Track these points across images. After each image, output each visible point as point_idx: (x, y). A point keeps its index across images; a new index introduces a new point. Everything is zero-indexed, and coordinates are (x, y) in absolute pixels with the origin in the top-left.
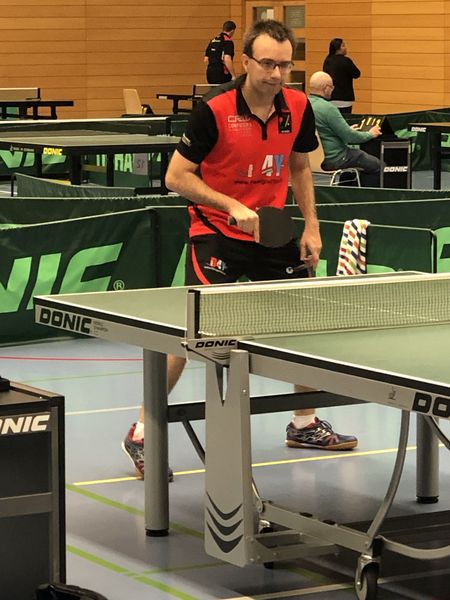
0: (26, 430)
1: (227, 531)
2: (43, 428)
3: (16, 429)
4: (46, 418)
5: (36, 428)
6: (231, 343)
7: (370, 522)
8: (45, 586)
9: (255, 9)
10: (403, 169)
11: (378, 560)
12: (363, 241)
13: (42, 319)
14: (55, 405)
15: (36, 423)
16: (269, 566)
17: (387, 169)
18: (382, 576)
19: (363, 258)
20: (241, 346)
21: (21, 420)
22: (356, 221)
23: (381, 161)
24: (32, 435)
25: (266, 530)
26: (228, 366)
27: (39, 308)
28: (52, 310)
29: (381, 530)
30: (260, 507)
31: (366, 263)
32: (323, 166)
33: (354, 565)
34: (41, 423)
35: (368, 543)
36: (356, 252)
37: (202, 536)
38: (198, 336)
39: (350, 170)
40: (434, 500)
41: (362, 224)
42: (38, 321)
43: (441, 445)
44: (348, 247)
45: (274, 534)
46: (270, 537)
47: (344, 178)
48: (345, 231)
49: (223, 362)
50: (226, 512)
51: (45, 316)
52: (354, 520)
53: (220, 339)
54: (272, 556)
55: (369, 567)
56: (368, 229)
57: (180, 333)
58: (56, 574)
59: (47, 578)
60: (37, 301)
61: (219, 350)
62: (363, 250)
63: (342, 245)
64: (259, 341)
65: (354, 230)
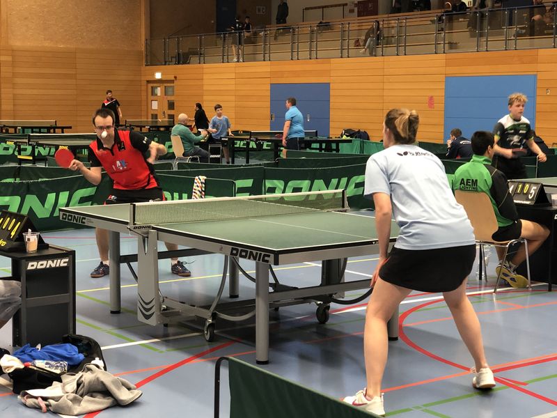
0: (58, 265)
1: (147, 310)
2: (66, 264)
3: (53, 265)
4: (67, 260)
5: (62, 265)
6: (149, 227)
7: (211, 306)
8: (66, 335)
9: (152, 87)
10: (219, 156)
11: (214, 322)
12: (203, 185)
13: (63, 218)
14: (71, 254)
15: (62, 263)
16: (166, 325)
17: (212, 156)
18: (217, 329)
19: (203, 193)
20: (153, 228)
21: (55, 261)
22: (200, 177)
23: (208, 153)
24: (60, 268)
25: (164, 310)
26: (147, 237)
27: (61, 213)
28: (68, 214)
29: (216, 309)
30: (161, 300)
31: (205, 195)
32: (184, 155)
33: (205, 324)
34: (64, 263)
35: (210, 314)
36: (200, 190)
37: (136, 314)
38: (135, 224)
39: (195, 156)
40: (237, 296)
41: (203, 178)
42: (61, 219)
43: (240, 273)
44: (197, 188)
45: (168, 311)
46: (166, 312)
47: (192, 160)
48: (196, 181)
49: (146, 236)
50: (147, 302)
51: (64, 217)
52: (203, 305)
53: (144, 225)
54: (167, 321)
55: (211, 325)
56: (205, 180)
57: (127, 223)
58: (71, 330)
59: (67, 332)
60: (60, 210)
61: (144, 230)
62: (203, 189)
63: (194, 187)
64: (162, 226)
65: (200, 180)
